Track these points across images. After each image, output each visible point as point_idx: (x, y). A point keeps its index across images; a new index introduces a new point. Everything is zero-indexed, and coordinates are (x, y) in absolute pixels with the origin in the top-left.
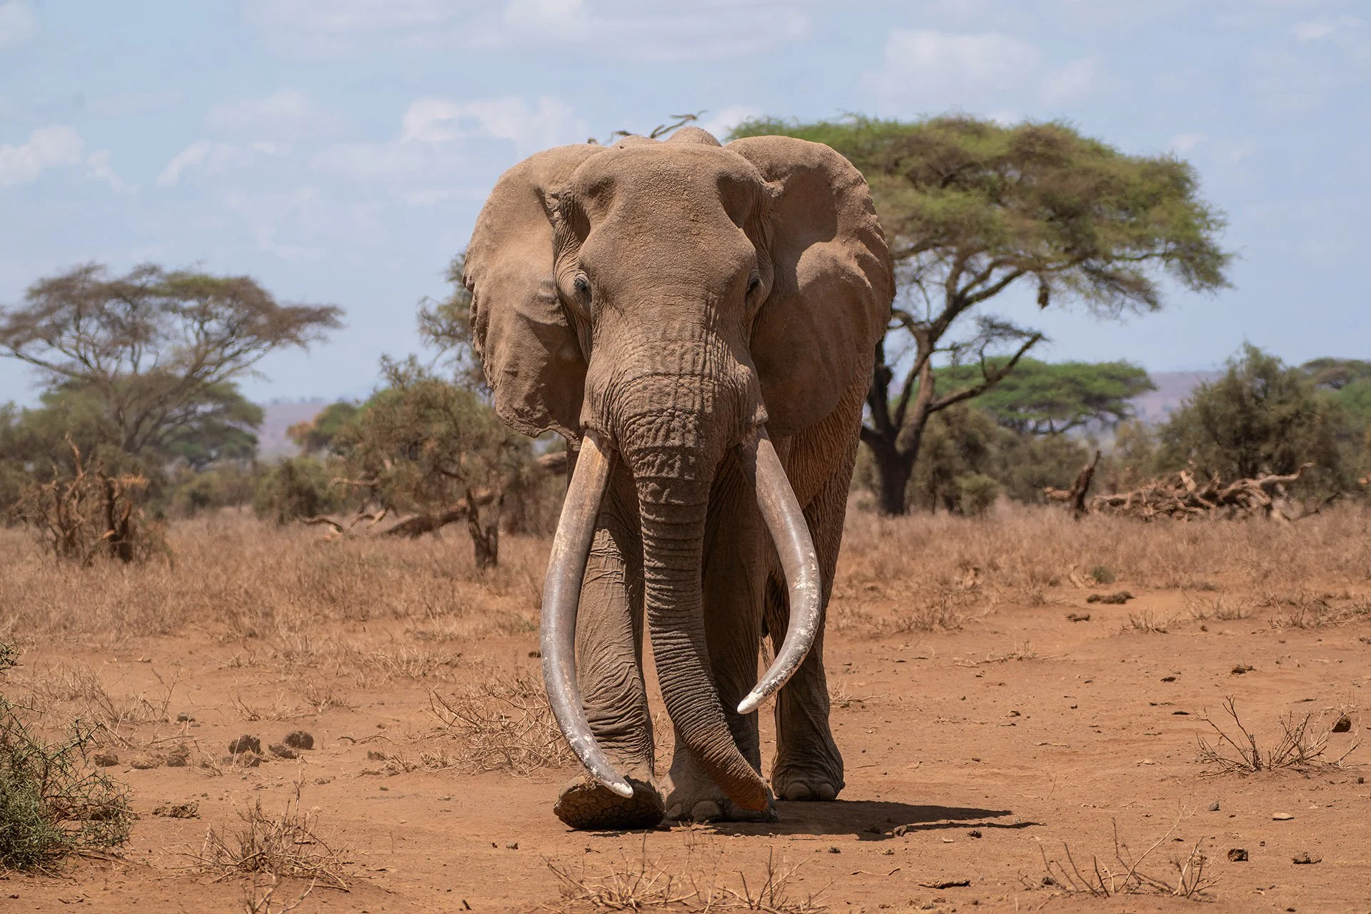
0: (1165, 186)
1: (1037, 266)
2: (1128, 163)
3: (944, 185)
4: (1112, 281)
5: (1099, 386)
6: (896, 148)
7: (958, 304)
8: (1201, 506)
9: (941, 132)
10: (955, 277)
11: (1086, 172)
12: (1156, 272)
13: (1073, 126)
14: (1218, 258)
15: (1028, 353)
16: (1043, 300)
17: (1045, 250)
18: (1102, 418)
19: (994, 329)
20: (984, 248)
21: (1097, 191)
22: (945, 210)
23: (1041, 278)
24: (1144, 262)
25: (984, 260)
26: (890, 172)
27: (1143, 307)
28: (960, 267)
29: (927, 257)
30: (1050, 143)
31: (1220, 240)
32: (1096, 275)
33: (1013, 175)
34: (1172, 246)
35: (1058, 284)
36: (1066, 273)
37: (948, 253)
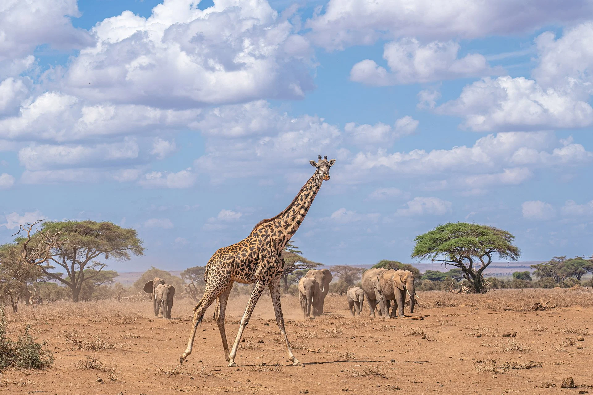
0: (131, 234)
1: (106, 251)
2: (123, 230)
3: (86, 234)
4: (121, 254)
5: (108, 275)
6: (77, 227)
7: (88, 258)
8: (143, 299)
9: (86, 224)
10: (88, 253)
11: (115, 232)
12: (129, 252)
13: (112, 223)
14: (142, 249)
15: (103, 269)
16: (106, 258)
17: (106, 247)
18: (108, 282)
19: (96, 264)
20: (94, 247)
21: (117, 236)
22: (87, 240)
23: (106, 253)
24: (127, 250)
25: (94, 250)
26: (75, 232)
27: (127, 260)
28: (89, 251)
29: (83, 249)
30: (108, 226)
31: (142, 245)
32: (118, 253)
33: (100, 233)
34: (132, 247)
35: (109, 255)
36: (111, 252)
37: (87, 248)
